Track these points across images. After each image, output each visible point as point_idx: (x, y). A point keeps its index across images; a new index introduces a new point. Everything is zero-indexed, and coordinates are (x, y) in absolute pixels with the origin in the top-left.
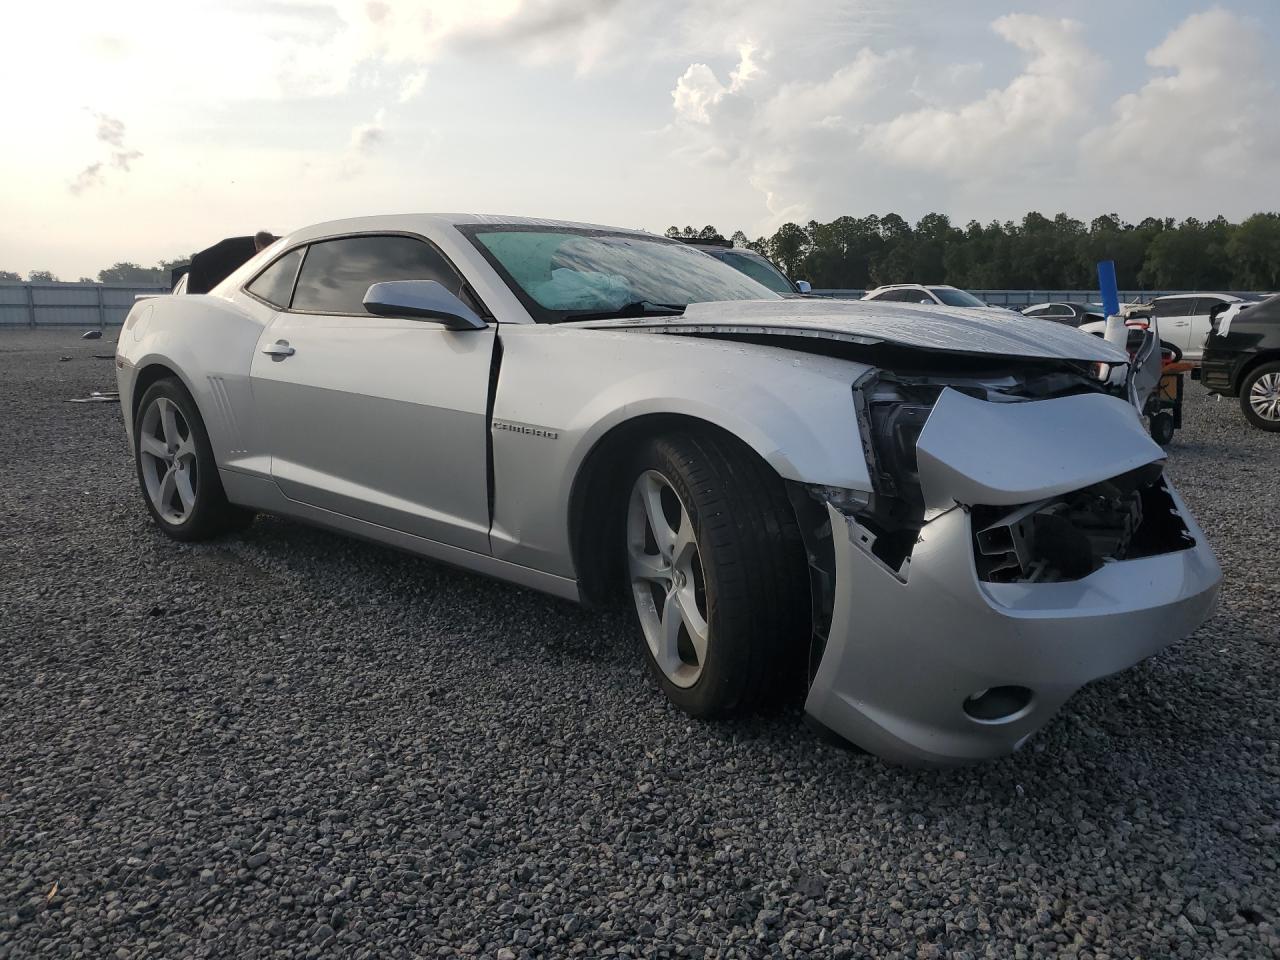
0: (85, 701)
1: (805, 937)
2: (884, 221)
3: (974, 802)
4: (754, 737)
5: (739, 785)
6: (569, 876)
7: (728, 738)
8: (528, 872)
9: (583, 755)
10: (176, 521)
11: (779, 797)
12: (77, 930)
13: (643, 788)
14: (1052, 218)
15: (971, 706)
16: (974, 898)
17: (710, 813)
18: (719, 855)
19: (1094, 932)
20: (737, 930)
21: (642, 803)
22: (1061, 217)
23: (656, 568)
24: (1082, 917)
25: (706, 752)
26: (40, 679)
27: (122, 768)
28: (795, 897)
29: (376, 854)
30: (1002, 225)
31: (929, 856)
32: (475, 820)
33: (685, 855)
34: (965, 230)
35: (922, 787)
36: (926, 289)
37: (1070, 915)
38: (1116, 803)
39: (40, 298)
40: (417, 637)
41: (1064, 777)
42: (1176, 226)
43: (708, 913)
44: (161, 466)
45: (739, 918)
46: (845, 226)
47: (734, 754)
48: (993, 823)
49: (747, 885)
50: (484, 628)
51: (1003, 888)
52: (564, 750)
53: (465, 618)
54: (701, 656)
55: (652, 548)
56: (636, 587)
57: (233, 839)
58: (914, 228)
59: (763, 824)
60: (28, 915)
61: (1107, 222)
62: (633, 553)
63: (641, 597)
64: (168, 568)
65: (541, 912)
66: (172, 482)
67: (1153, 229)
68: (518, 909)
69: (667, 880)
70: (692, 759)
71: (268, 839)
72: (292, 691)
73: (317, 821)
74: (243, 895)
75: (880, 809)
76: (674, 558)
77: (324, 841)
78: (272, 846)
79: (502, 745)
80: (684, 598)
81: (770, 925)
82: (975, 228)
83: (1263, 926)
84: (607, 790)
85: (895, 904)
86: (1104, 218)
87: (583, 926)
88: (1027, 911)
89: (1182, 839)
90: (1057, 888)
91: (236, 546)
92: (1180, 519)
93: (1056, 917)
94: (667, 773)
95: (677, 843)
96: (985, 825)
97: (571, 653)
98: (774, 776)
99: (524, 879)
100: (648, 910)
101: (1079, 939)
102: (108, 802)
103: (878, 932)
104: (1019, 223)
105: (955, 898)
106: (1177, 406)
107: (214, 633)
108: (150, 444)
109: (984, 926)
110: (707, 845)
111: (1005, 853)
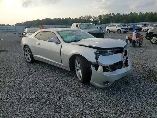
0: (23, 82)
1: (88, 104)
2: (112, 14)
3: (106, 91)
4: (87, 85)
5: (84, 90)
6: (68, 99)
7: (84, 85)
8: (65, 98)
9: (70, 87)
10: (29, 61)
11: (88, 91)
12: (26, 104)
13: (76, 90)
14: (134, 13)
15: (104, 83)
16: (104, 100)
17: (81, 92)
18: (82, 96)
19: (113, 103)
20: (82, 103)
21: (75, 92)
22: (135, 13)
23: (77, 68)
24: (113, 101)
25: (82, 86)
26: (18, 80)
27: (28, 89)
28: (88, 100)
29: (51, 97)
30: (127, 14)
31: (101, 96)
32: (60, 93)
33: (79, 96)
34: (122, 15)
35: (102, 90)
36: (116, 25)
37: (112, 101)
38: (119, 91)
39: (8, 28)
40: (55, 74)
41: (115, 88)
42: (150, 13)
43: (80, 102)
44: (27, 55)
45: (83, 102)
46: (107, 15)
47: (84, 86)
48: (107, 93)
49: (84, 99)
50: (61, 73)
51: (106, 99)
52: (68, 86)
53: (59, 72)
54: (81, 77)
55: (77, 66)
56: (76, 70)
57: (38, 96)
58: (116, 15)
59: (86, 93)
60: (22, 103)
61: (141, 13)
62: (75, 66)
63: (76, 71)
64: (29, 67)
65: (66, 102)
66: (28, 57)
67: (147, 14)
68: (64, 102)
69: (77, 99)
70: (80, 87)
71: (41, 96)
72: (42, 81)
73: (46, 94)
74: (40, 101)
75: (97, 92)
76: (79, 68)
77: (46, 96)
78: (42, 96)
79: (63, 86)
80: (80, 71)
81: (85, 103)
82: (124, 15)
83: (128, 102)
84: (72, 90)
85: (96, 101)
86: (140, 13)
87: (69, 103)
88: (108, 101)
89: (124, 94)
90: (111, 99)
91: (35, 64)
92: (128, 63)
93: (110, 101)
94: (78, 88)
95: (78, 95)
96: (106, 93)
97: (70, 76)
98: (88, 89)
99: (64, 99)
100: (75, 101)
101: (112, 103)
102: (27, 92)
103: (94, 103)
104: (129, 14)
105: (102, 100)
106: (142, 42)
107: (34, 74)
108: (25, 53)
109: (104, 102)
110: (81, 95)
111: (108, 96)
